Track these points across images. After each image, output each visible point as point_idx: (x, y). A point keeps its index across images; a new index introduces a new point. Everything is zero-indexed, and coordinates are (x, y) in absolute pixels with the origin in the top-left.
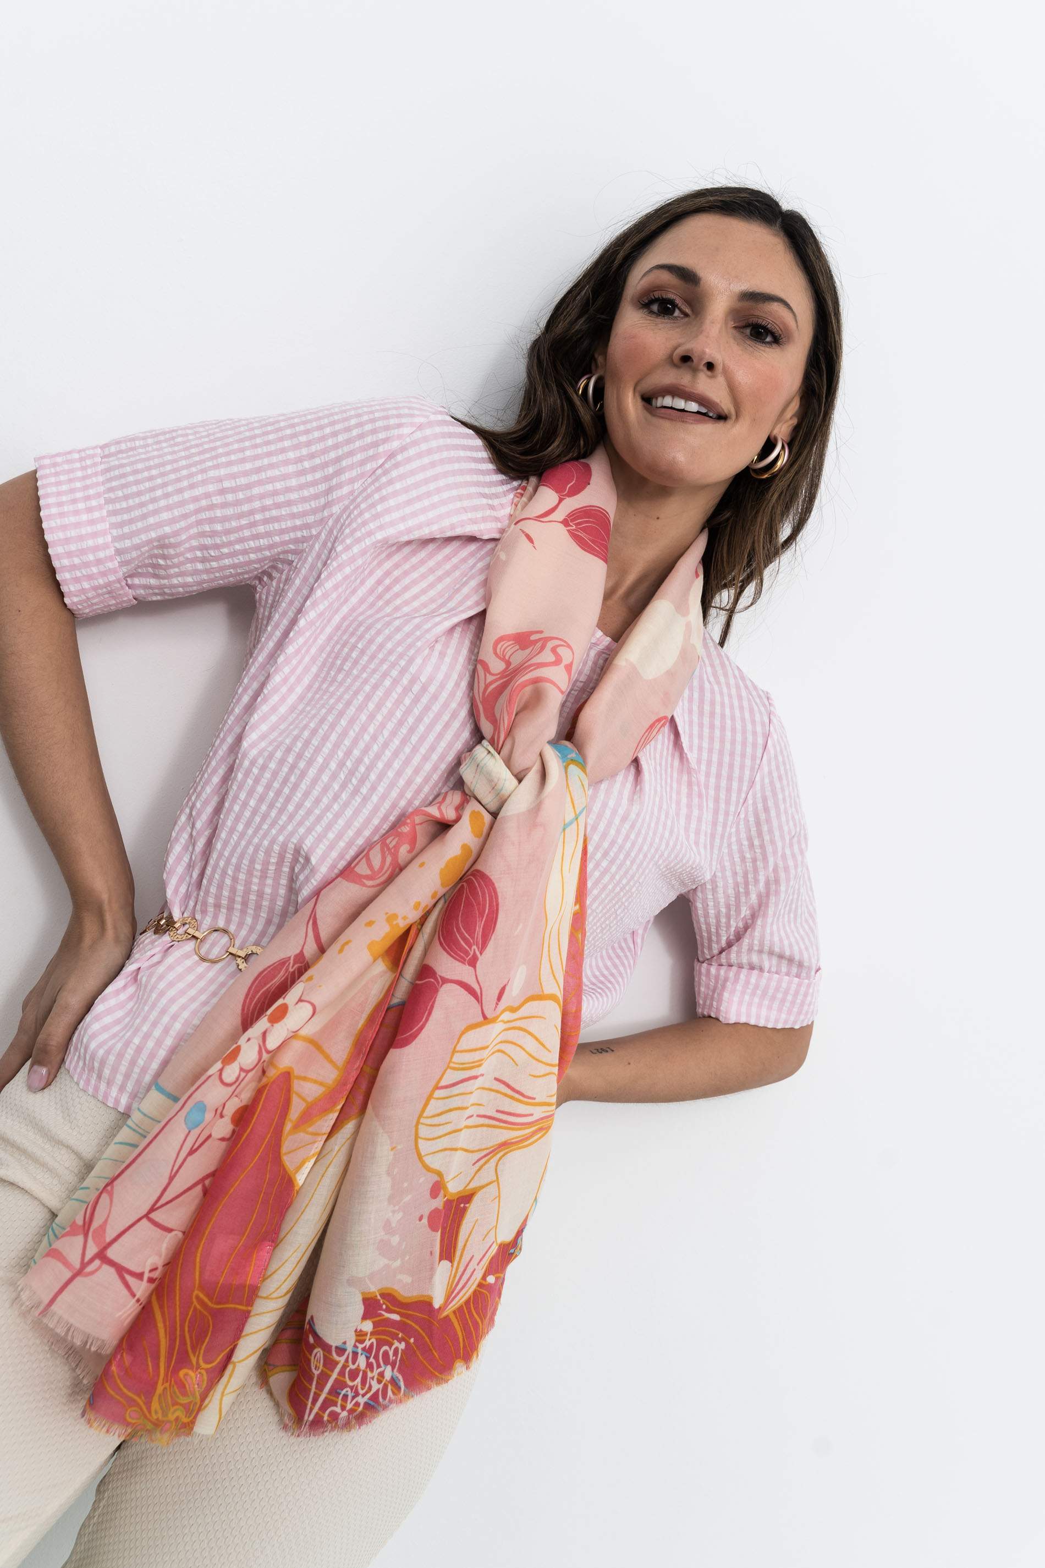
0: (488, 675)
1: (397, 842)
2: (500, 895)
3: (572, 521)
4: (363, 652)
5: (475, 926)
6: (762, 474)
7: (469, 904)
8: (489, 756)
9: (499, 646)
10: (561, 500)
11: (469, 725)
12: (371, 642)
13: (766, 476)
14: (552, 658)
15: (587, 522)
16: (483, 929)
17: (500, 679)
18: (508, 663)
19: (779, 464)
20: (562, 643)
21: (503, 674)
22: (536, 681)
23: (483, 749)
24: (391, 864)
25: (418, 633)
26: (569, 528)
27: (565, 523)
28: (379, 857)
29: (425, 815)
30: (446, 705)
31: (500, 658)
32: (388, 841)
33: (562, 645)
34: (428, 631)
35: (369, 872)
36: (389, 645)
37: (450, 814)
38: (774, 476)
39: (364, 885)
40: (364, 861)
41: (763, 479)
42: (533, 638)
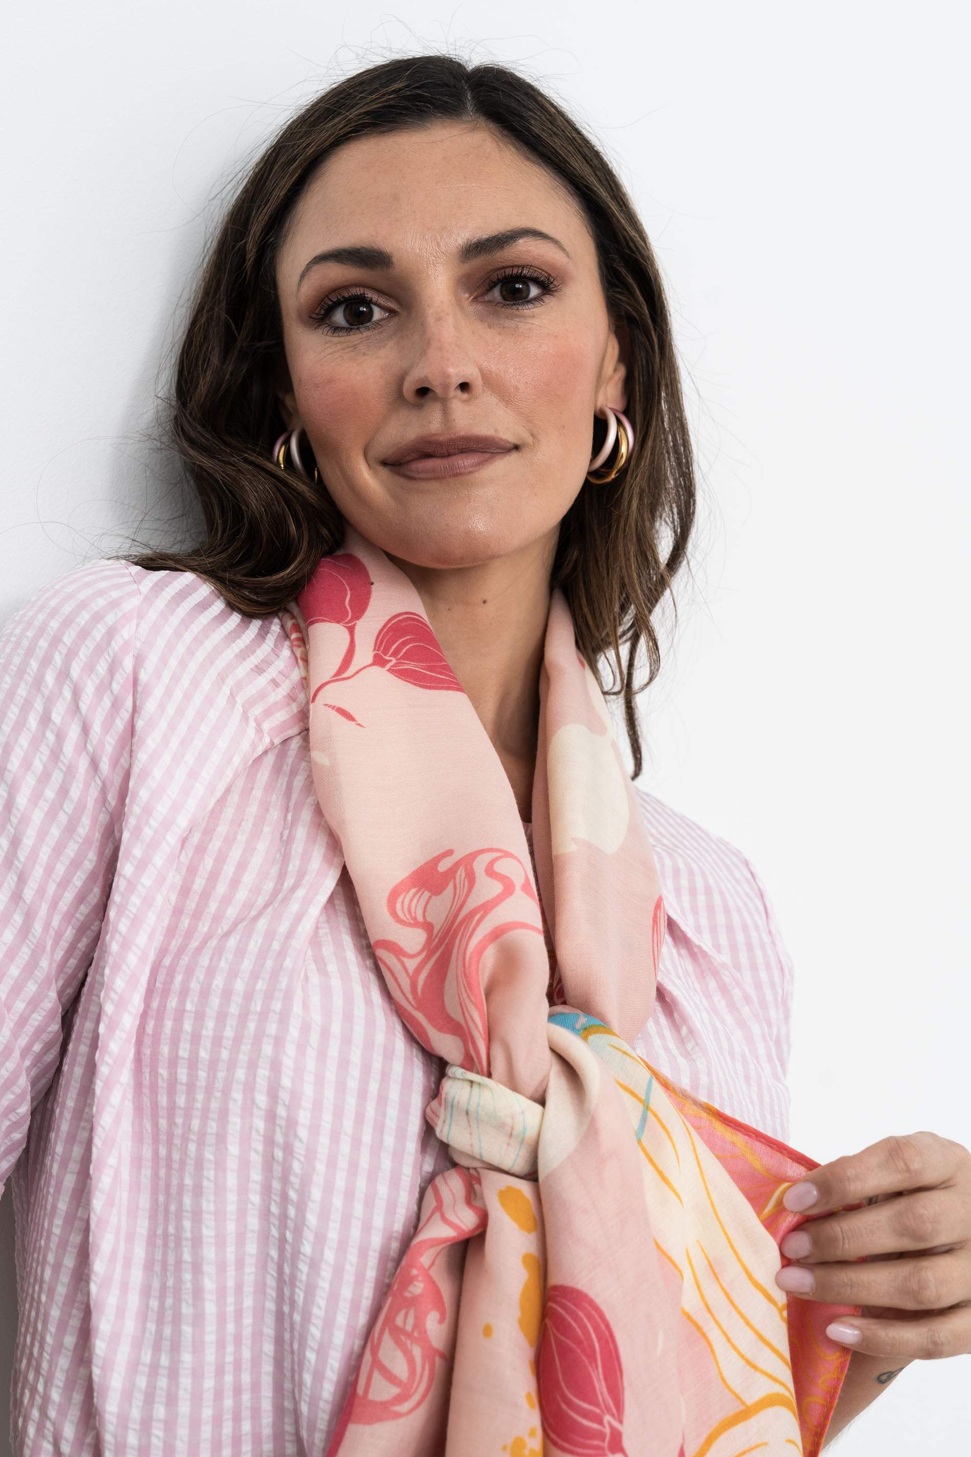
0: (405, 960)
1: (416, 1317)
2: (604, 1308)
3: (385, 653)
4: (200, 1016)
5: (592, 1383)
6: (609, 474)
7: (565, 1352)
8: (476, 1088)
9: (398, 906)
10: (351, 630)
11: (415, 1059)
12: (205, 993)
13: (613, 476)
14: (496, 888)
15: (404, 644)
16: (606, 1379)
17: (428, 957)
18: (428, 927)
19: (624, 450)
20: (495, 855)
21: (429, 948)
22: (497, 934)
23: (458, 1084)
24: (424, 1358)
25: (276, 946)
26: (388, 666)
27: (379, 661)
28: (399, 1355)
29: (432, 1246)
30: (369, 1044)
31: (410, 925)
32: (399, 1321)
33: (501, 857)
34: (290, 934)
35: (395, 1391)
36: (239, 986)
37: (467, 1220)
38: (624, 471)
39: (398, 1415)
40: (377, 1375)
41: (614, 480)
42: (443, 866)
